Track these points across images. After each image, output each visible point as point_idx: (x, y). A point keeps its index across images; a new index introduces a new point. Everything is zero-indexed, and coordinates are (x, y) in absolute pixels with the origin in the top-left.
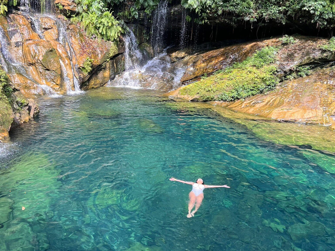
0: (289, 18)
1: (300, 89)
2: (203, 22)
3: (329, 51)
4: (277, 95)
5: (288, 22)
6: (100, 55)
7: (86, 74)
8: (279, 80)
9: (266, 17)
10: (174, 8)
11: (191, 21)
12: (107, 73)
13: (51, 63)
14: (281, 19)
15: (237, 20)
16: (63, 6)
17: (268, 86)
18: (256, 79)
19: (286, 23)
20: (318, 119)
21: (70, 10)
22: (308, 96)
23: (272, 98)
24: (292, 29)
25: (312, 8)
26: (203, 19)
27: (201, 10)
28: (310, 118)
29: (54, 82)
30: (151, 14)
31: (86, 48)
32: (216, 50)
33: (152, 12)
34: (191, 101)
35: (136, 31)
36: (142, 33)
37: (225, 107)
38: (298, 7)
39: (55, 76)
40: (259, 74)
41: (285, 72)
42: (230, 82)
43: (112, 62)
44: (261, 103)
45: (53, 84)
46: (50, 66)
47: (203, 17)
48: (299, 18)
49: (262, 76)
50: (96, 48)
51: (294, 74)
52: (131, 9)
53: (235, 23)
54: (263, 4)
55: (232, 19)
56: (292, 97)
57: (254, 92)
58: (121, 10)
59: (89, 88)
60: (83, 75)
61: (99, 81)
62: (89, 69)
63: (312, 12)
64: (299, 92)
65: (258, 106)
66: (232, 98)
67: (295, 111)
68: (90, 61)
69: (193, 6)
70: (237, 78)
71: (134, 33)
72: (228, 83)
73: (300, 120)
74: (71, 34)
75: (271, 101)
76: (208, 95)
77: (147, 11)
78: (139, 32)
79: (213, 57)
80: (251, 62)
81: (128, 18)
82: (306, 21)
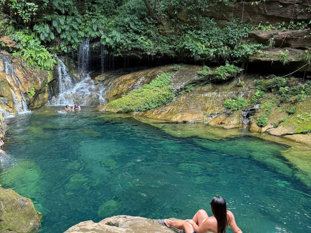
0: (177, 53)
1: (188, 101)
2: (118, 55)
3: (204, 75)
4: (174, 105)
5: (176, 55)
6: (40, 82)
7: (31, 97)
8: (175, 95)
9: (162, 52)
10: (95, 44)
11: (108, 54)
12: (46, 96)
13: (3, 91)
14: (171, 53)
15: (142, 54)
16: (6, 44)
17: (168, 99)
18: (160, 96)
19: (175, 56)
20: (201, 119)
21: (12, 47)
22: (193, 105)
23: (172, 108)
24: (179, 60)
25: (190, 47)
26: (117, 53)
27: (116, 46)
28: (196, 119)
29: (7, 105)
30: (77, 48)
31: (28, 77)
32: (128, 75)
33: (78, 47)
34: (117, 113)
35: (66, 61)
36: (70, 63)
37: (141, 116)
38: (182, 46)
39: (8, 101)
40: (162, 92)
41: (178, 90)
42: (143, 98)
43: (49, 87)
44: (165, 111)
45: (7, 107)
46: (4, 93)
47: (118, 52)
48: (183, 53)
49: (164, 93)
50: (36, 77)
51: (184, 91)
52: (62, 45)
53: (141, 56)
54: (159, 43)
55: (138, 53)
56: (184, 106)
57: (159, 104)
58: (52, 45)
59: (34, 108)
60: (29, 98)
61: (40, 102)
62: (33, 93)
63: (191, 50)
64: (188, 102)
65: (163, 113)
66: (146, 109)
67: (187, 115)
68: (34, 87)
69: (110, 43)
70: (148, 95)
71: (64, 63)
72: (142, 99)
73: (190, 121)
74: (15, 66)
75: (171, 109)
76: (129, 108)
77: (74, 47)
78: (68, 62)
79: (127, 80)
80: (156, 84)
81: (58, 52)
82: (188, 56)
